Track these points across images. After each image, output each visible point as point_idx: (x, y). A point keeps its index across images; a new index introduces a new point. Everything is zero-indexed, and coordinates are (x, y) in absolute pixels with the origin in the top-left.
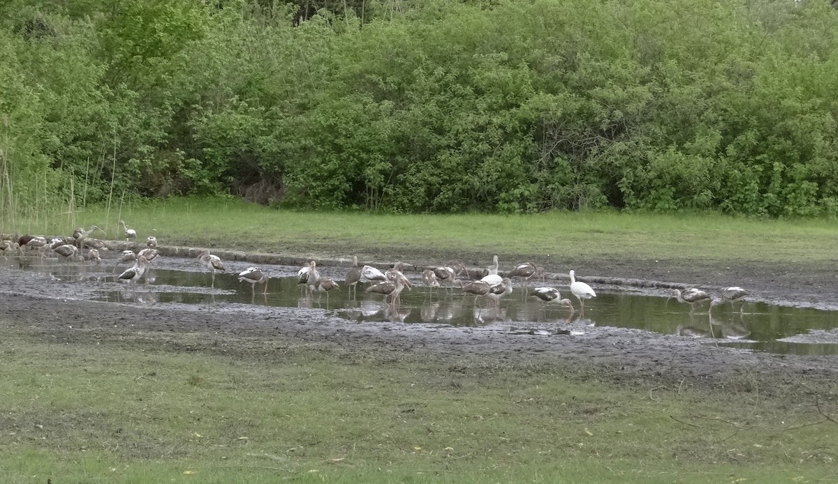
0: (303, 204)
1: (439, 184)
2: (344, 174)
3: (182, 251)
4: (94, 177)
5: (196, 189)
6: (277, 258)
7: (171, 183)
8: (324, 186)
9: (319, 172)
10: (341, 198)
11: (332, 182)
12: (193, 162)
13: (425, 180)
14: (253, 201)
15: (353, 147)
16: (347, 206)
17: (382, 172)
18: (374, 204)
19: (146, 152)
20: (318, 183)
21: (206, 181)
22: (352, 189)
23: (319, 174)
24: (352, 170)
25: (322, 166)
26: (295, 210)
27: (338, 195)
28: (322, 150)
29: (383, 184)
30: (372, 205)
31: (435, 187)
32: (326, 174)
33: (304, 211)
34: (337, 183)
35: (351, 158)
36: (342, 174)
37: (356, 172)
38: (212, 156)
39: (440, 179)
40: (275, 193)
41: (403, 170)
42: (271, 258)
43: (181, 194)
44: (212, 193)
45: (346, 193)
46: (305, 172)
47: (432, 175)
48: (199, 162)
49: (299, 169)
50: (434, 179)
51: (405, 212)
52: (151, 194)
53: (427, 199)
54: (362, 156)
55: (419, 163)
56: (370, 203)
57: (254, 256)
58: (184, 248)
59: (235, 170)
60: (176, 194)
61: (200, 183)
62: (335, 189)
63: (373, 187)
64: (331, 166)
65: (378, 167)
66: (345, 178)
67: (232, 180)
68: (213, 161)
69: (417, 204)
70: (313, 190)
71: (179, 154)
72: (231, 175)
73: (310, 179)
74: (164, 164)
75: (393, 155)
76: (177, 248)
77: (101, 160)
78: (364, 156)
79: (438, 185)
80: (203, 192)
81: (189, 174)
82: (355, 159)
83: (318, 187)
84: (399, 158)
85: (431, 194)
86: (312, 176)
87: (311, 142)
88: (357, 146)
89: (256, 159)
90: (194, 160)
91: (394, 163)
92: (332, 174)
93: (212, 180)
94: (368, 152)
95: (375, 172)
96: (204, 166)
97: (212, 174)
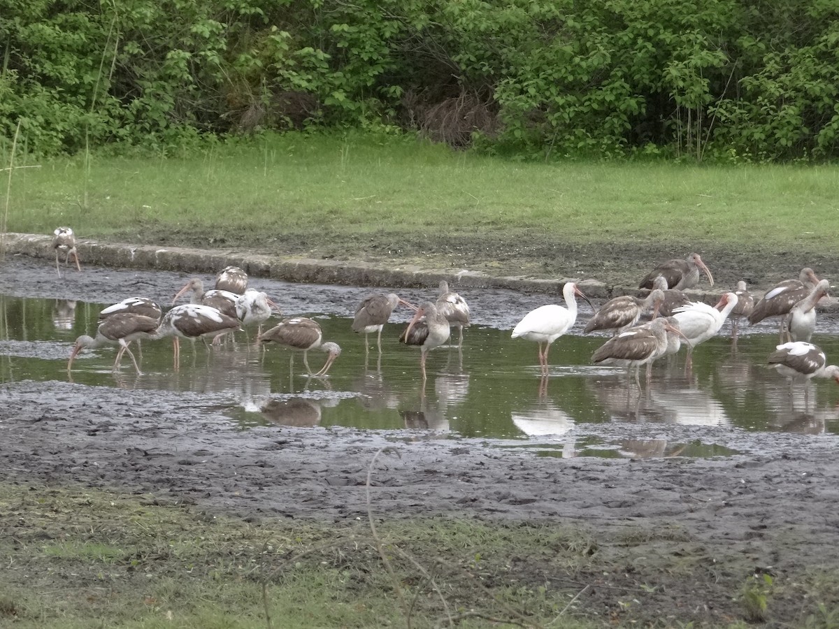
0: (539, 144)
1: (830, 96)
2: (626, 77)
3: (142, 255)
4: (96, 89)
5: (320, 113)
6: (331, 269)
7: (267, 102)
8: (582, 104)
9: (572, 73)
10: (618, 130)
11: (598, 95)
12: (310, 55)
13: (797, 90)
14: (436, 138)
15: (643, 18)
16: (634, 148)
17: (708, 72)
18: (695, 143)
19: (207, 35)
20: (571, 98)
21: (340, 96)
22: (644, 111)
23: (571, 78)
24: (644, 69)
25: (577, 60)
26: (519, 157)
27: (613, 124)
28: (578, 26)
29: (708, 98)
30: (689, 145)
31: (820, 105)
32: (585, 78)
33: (540, 161)
34: (610, 97)
35: (640, 41)
36: (621, 77)
37: (652, 73)
38: (354, 43)
39: (831, 86)
40: (488, 121)
41: (752, 67)
42: (320, 270)
43: (291, 125)
44: (355, 123)
45: (633, 119)
46: (542, 75)
47: (816, 76)
48: (321, 55)
49: (528, 68)
50: (816, 87)
51: (756, 160)
52: (222, 128)
53: (806, 130)
54: (661, 37)
55: (787, 51)
56: (685, 143)
57: (285, 266)
58: (147, 248)
59: (411, 71)
60: (280, 126)
61: (328, 102)
62: (610, 110)
63: (689, 106)
64: (595, 61)
65: (695, 60)
66: (627, 86)
67: (398, 93)
68: (355, 51)
69: (783, 142)
70: (557, 115)
71: (277, 38)
72: (395, 83)
73: (553, 90)
74: (250, 60)
75: (733, 33)
76: (132, 249)
77: (111, 52)
78: (667, 36)
79: (827, 100)
80: (334, 119)
81: (301, 81)
82: (649, 45)
83: (568, 106)
84: (746, 42)
85: (814, 117)
86: (558, 82)
87: (553, 7)
88: (652, 16)
89: (453, 47)
90: (311, 50)
91: (733, 51)
92: (600, 77)
93: (354, 96)
94: (679, 27)
95: (686, 71)
96: (334, 64)
97: (354, 81)
